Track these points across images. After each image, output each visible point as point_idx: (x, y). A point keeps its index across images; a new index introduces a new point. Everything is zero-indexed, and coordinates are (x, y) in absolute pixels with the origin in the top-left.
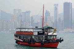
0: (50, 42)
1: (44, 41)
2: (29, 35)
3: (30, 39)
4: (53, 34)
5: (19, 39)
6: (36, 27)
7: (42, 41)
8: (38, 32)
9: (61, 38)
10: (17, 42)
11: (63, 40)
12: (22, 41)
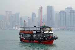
0: (46, 40)
1: (41, 38)
2: (30, 33)
3: (30, 37)
4: (49, 32)
5: (22, 37)
6: (35, 27)
7: (39, 39)
8: (36, 31)
9: (55, 36)
10: (21, 39)
11: (57, 38)
12: (24, 38)
